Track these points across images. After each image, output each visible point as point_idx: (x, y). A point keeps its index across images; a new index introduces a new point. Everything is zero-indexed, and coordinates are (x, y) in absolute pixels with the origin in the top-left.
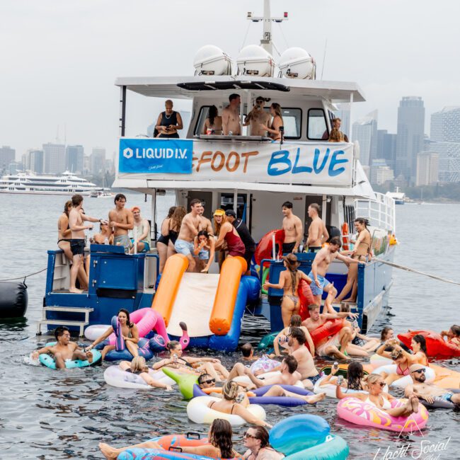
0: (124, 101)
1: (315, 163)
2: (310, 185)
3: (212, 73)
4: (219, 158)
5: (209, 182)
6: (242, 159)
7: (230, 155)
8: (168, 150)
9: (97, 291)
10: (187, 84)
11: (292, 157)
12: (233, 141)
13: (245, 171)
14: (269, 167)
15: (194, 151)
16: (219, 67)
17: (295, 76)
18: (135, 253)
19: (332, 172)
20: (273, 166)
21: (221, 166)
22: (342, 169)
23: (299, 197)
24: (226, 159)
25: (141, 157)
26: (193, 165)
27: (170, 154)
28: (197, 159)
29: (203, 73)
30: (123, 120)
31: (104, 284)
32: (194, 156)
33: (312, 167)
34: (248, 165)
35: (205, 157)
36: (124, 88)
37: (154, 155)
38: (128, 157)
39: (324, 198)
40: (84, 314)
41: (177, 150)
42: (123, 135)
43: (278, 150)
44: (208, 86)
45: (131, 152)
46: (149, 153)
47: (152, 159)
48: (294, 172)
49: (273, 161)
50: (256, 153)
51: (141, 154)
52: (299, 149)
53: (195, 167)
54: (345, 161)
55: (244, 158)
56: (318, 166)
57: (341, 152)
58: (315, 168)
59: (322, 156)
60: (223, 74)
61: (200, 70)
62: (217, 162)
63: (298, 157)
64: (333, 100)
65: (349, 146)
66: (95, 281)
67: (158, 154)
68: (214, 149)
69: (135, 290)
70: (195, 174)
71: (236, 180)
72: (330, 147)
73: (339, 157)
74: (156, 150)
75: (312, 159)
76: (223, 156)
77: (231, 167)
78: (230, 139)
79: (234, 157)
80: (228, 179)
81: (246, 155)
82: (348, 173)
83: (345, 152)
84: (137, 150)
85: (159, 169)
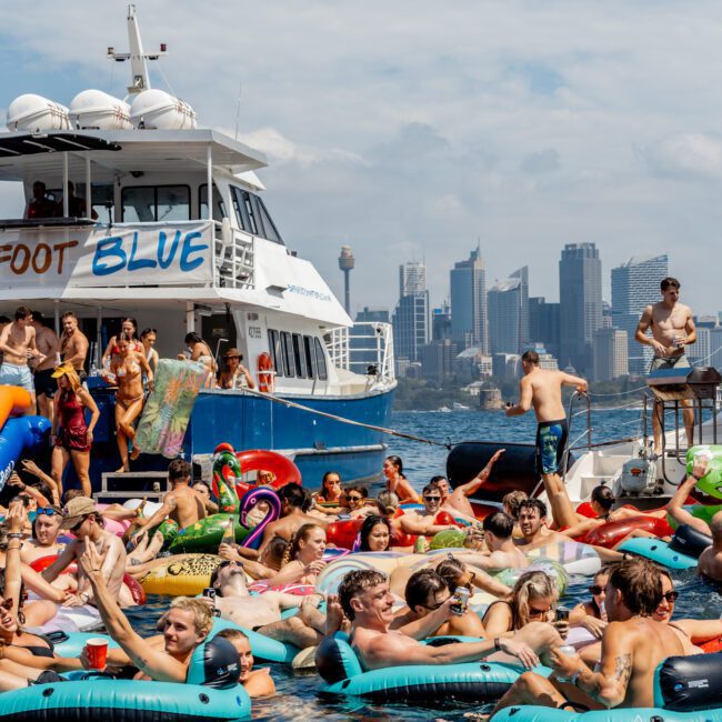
1: (160, 252)
2: (156, 286)
4: (22, 253)
5: (9, 290)
6: (55, 255)
7: (38, 250)
11: (126, 245)
13: (60, 272)
14: (95, 262)
19: (185, 265)
20: (100, 262)
22: (200, 261)
24: (32, 254)
33: (155, 258)
34: (64, 263)
35: (3, 254)
43: (106, 237)
48: (130, 269)
50: (73, 244)
52: (136, 235)
54: (205, 247)
55: (58, 252)
56: (165, 257)
57: (198, 235)
58: (160, 260)
59: (169, 242)
62: (19, 264)
63: (135, 245)
65: (207, 225)
71: (50, 284)
72: (181, 229)
73: (194, 242)
75: (154, 248)
76: (27, 250)
77: (40, 266)
78: (37, 225)
79: (43, 252)
80: (36, 285)
81: (61, 248)
82: (209, 264)
83: (203, 234)
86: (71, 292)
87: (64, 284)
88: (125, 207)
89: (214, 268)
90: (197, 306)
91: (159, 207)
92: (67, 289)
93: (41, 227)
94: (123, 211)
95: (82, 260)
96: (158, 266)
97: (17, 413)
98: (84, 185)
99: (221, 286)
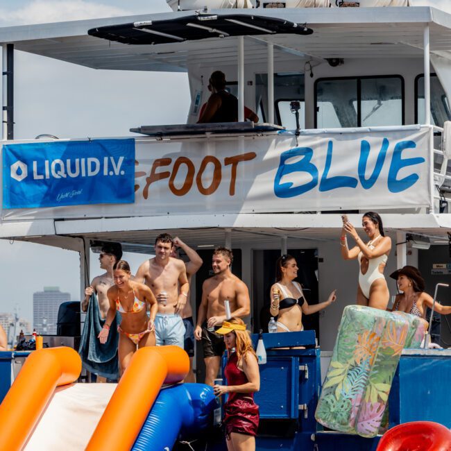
1: (362, 168)
4: (183, 169)
5: (166, 217)
6: (226, 170)
7: (204, 164)
8: (90, 160)
10: (100, 29)
11: (318, 159)
13: (232, 192)
14: (277, 181)
19: (394, 184)
20: (285, 180)
21: (187, 186)
22: (414, 178)
24: (197, 169)
25: (41, 177)
26: (137, 187)
27: (93, 169)
28: (143, 174)
30: (10, 108)
32: (138, 169)
33: (355, 175)
34: (237, 180)
35: (159, 170)
36: (10, 48)
37: (66, 173)
38: (19, 179)
42: (10, 136)
43: (292, 148)
45: (24, 169)
46: (56, 168)
48: (323, 189)
50: (251, 156)
51: (41, 171)
52: (330, 144)
53: (140, 190)
54: (418, 161)
55: (230, 167)
56: (368, 174)
57: (411, 144)
58: (362, 177)
59: (374, 154)
62: (179, 182)
63: (329, 158)
65: (424, 131)
67: (73, 169)
70: (141, 204)
71: (219, 208)
73: (406, 154)
74: (68, 161)
75: (355, 161)
76: (190, 165)
77: (207, 184)
78: (203, 133)
79: (210, 166)
80: (201, 209)
81: (233, 161)
82: (425, 183)
83: (417, 144)
84: (35, 164)
85: (75, 198)
86: (245, 219)
87: (237, 209)
88: (319, 104)
89: (433, 187)
90: (411, 236)
91: (363, 102)
92: (240, 216)
93: (208, 135)
94: (316, 109)
95: (259, 178)
96: (359, 184)
97: (172, 382)
98: (266, 76)
99: (442, 210)
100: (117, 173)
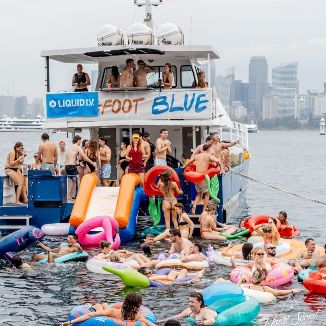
0: (48, 67)
1: (185, 104)
2: (182, 120)
3: (110, 44)
4: (117, 103)
5: (111, 121)
7: (125, 102)
8: (81, 100)
9: (34, 203)
10: (90, 53)
11: (169, 101)
12: (127, 91)
13: (136, 112)
14: (153, 108)
15: (99, 100)
16: (115, 40)
17: (169, 43)
18: (60, 175)
19: (197, 110)
20: (156, 108)
21: (119, 110)
22: (204, 108)
23: (178, 128)
24: (122, 104)
25: (62, 106)
26: (99, 110)
27: (82, 104)
28: (101, 105)
29: (104, 44)
30: (48, 80)
31: (39, 198)
32: (99, 104)
33: (183, 107)
34: (138, 108)
35: (107, 104)
36: (48, 58)
38: (53, 107)
39: (194, 128)
40: (25, 220)
41: (87, 100)
42: (48, 91)
43: (159, 96)
44: (106, 53)
45: (55, 103)
46: (68, 103)
47: (70, 107)
48: (170, 111)
49: (155, 104)
50: (143, 99)
52: (173, 95)
53: (101, 112)
54: (206, 101)
55: (135, 103)
56: (188, 106)
57: (203, 95)
58: (185, 107)
59: (190, 99)
60: (118, 44)
61: (101, 42)
62: (116, 107)
63: (173, 100)
64: (197, 59)
65: (208, 91)
66: (32, 196)
67: (74, 104)
68: (113, 97)
69: (61, 201)
70: (101, 117)
71: (130, 118)
72: (194, 92)
73: (202, 99)
74: (72, 101)
75: (183, 101)
76: (120, 102)
77: (126, 110)
78: (124, 90)
79: (127, 103)
80: (124, 119)
81: (136, 101)
82: (209, 109)
83: (206, 95)
84: (59, 102)
85: (75, 114)
95: (146, 107)
96: (184, 110)
100: (91, 105)
